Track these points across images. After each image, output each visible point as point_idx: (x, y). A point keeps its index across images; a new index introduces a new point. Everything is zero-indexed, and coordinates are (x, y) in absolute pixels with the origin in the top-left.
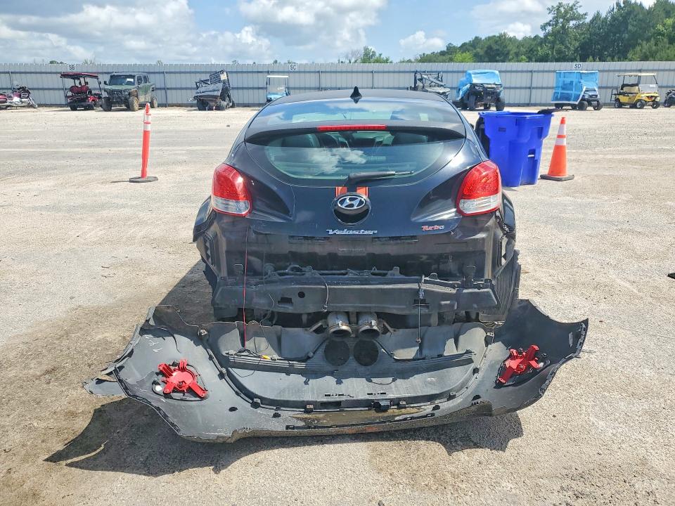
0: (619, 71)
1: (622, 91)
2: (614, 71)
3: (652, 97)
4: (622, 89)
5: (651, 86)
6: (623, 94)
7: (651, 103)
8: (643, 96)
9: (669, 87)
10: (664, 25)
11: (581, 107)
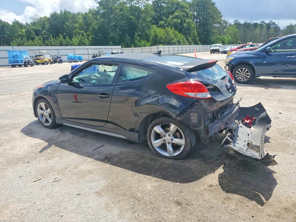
0: (33, 50)
1: (36, 58)
2: (31, 50)
3: (49, 60)
4: (36, 57)
5: (48, 56)
6: (38, 59)
7: (50, 62)
8: (47, 60)
9: (53, 56)
10: (21, 32)
11: (25, 65)
